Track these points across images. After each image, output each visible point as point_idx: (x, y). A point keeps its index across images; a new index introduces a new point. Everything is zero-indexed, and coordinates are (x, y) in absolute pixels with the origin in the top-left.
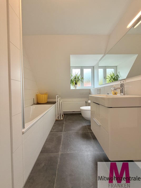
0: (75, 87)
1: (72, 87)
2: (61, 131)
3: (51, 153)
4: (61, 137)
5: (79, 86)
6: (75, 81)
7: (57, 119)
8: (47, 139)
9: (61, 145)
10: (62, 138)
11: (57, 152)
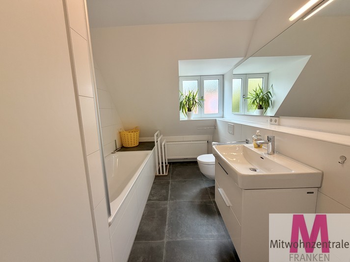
0: (189, 116)
1: (183, 117)
2: (166, 199)
3: (152, 239)
4: (165, 210)
5: (195, 114)
6: (189, 105)
7: (158, 174)
8: (143, 215)
9: (167, 227)
10: (168, 214)
11: (162, 238)
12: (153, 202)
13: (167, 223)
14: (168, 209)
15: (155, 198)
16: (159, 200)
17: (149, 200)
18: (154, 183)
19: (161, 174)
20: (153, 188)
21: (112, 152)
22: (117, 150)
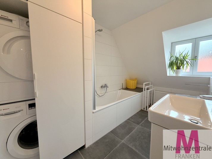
2: (138, 123)
12: (130, 121)
13: (129, 135)
14: (136, 129)
15: (132, 120)
16: (134, 122)
17: (128, 119)
18: (137, 113)
19: (145, 110)
20: (135, 115)
21: (120, 89)
22: (123, 89)
